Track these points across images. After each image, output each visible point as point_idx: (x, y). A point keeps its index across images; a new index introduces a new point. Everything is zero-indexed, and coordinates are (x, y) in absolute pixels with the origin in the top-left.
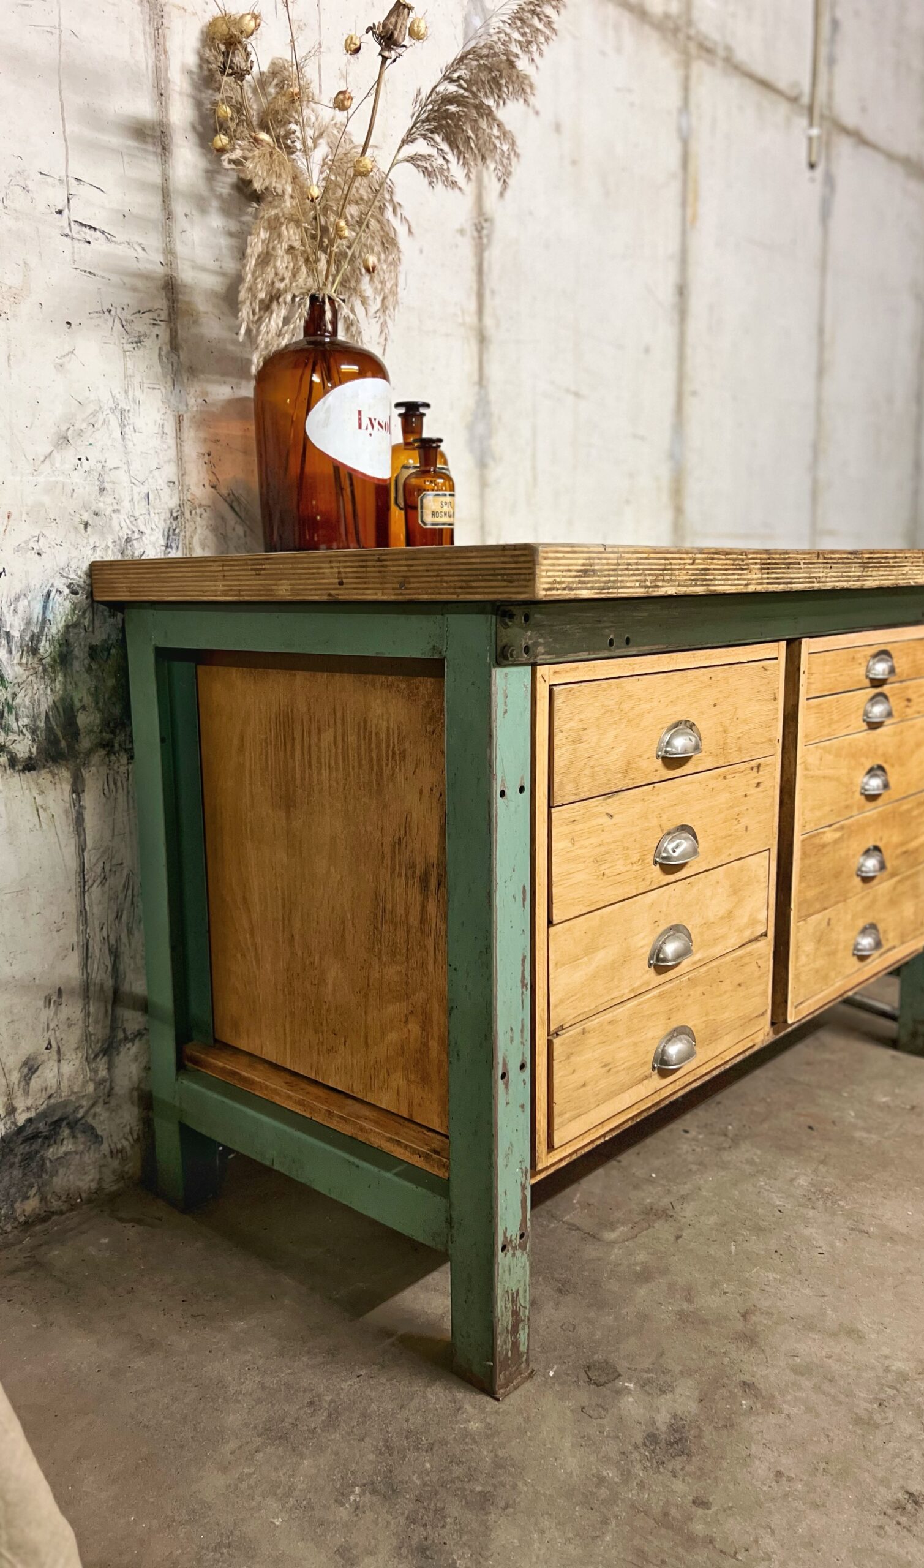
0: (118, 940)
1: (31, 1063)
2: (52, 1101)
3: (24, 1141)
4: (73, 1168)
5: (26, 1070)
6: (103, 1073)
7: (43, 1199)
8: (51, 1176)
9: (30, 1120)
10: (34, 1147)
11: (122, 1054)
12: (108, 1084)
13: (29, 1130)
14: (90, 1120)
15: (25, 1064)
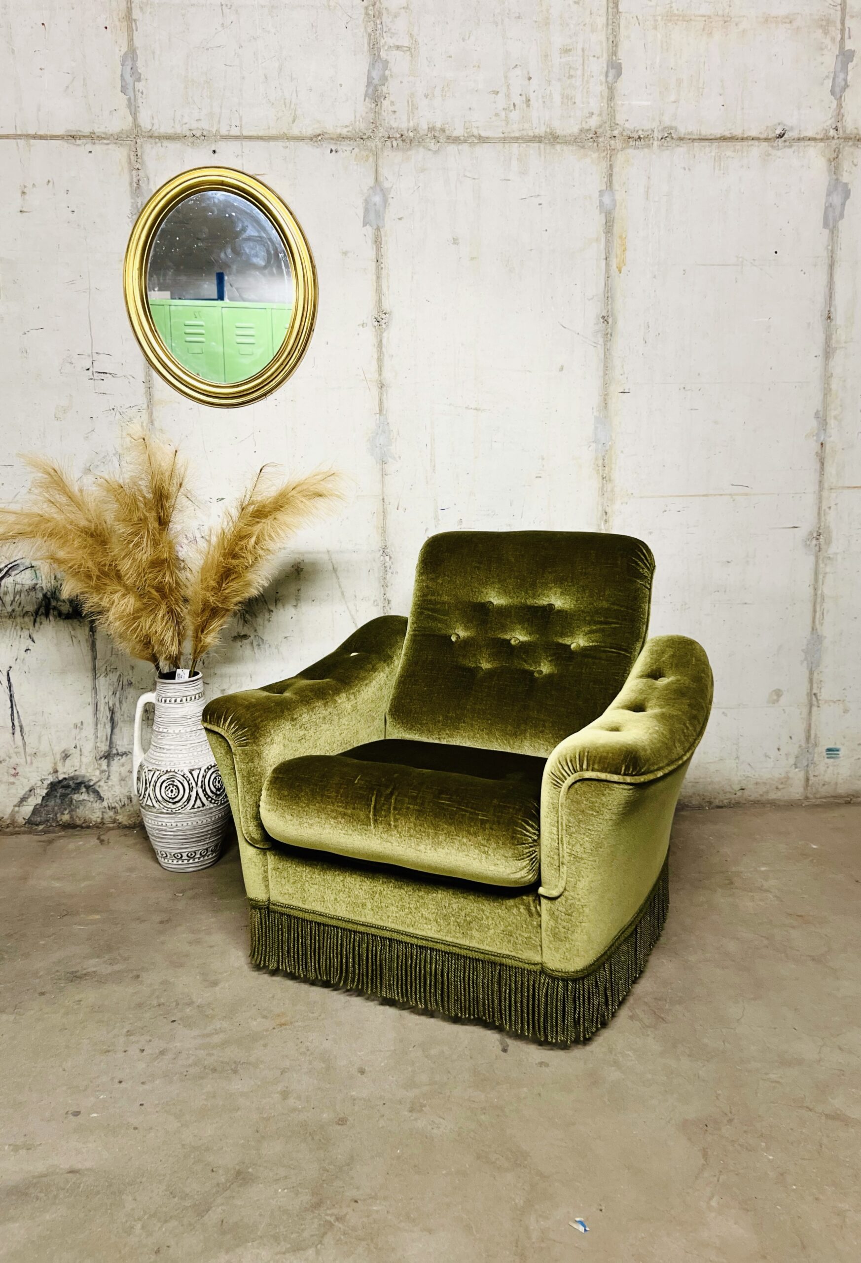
0: (114, 705)
1: (66, 752)
2: (77, 773)
3: (61, 787)
4: (87, 808)
5: (64, 755)
6: (105, 767)
7: (71, 817)
8: (76, 808)
9: (65, 779)
10: (67, 791)
11: (115, 761)
12: (107, 773)
13: (65, 783)
14: (97, 788)
15: (64, 752)
